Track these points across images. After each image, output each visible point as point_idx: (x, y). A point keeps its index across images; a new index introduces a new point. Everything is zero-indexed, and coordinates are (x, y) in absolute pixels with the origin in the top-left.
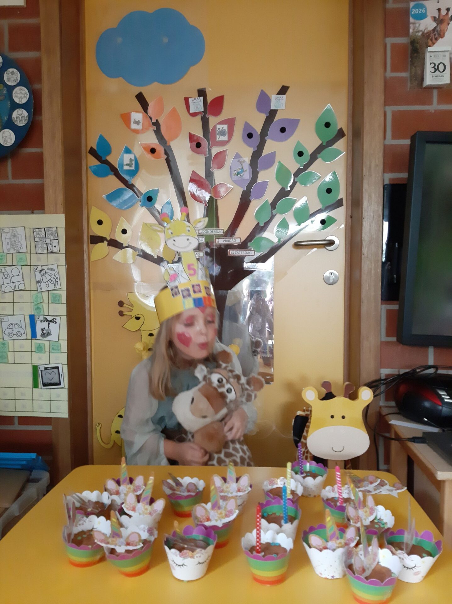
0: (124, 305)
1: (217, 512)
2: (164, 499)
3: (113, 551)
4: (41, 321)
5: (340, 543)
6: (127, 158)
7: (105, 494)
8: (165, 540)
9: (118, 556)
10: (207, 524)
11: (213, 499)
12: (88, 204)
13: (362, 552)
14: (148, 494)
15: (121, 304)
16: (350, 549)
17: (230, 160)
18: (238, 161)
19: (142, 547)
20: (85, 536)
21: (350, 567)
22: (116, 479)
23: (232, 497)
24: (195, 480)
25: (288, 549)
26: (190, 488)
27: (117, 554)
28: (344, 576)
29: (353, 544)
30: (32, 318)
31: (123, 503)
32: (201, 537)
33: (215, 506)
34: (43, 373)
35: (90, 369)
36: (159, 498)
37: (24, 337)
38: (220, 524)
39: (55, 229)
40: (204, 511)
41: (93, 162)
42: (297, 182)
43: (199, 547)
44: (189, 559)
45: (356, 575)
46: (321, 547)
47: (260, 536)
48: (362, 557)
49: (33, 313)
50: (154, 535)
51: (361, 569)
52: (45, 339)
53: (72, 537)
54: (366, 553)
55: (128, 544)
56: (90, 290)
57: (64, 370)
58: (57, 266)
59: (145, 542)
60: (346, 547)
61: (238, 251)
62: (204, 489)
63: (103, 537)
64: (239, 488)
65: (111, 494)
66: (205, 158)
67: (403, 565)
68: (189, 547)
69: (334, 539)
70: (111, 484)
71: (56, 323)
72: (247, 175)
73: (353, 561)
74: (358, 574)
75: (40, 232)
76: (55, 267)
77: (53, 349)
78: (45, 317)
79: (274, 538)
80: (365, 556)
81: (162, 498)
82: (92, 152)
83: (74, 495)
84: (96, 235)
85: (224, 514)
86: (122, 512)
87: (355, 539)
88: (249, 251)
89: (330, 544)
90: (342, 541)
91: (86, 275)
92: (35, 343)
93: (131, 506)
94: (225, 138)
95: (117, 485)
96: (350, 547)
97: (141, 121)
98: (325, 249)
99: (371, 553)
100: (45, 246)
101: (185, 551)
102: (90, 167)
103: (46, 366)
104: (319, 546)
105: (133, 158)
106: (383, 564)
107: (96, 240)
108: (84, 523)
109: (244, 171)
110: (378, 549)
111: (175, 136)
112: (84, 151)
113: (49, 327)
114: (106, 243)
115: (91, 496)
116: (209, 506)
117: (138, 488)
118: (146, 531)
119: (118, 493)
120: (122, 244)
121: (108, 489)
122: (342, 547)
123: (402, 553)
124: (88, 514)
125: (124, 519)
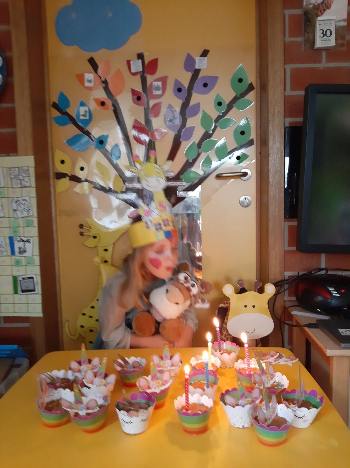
0: (84, 227)
1: (156, 382)
2: (115, 375)
3: (77, 415)
4: (18, 241)
5: (248, 401)
6: (82, 110)
7: (70, 372)
8: (116, 404)
9: (80, 418)
10: (149, 391)
11: (152, 372)
12: (52, 147)
13: (264, 407)
14: (103, 370)
15: (81, 226)
16: (255, 405)
17: (164, 110)
18: (171, 111)
19: (99, 411)
20: (54, 404)
21: (256, 418)
22: (78, 360)
23: (168, 371)
24: (138, 359)
25: (209, 407)
26: (135, 365)
27: (80, 416)
28: (252, 425)
29: (258, 402)
30: (11, 239)
31: (83, 379)
32: (144, 401)
33: (154, 378)
34: (21, 281)
35: (59, 278)
36: (111, 373)
37: (5, 254)
38: (158, 391)
39: (26, 168)
40: (146, 381)
41: (55, 113)
42: (217, 127)
43: (141, 408)
44: (135, 418)
45: (260, 423)
46: (234, 405)
47: (188, 398)
48: (265, 411)
49: (12, 236)
50: (107, 401)
51: (264, 420)
52: (22, 255)
53: (45, 405)
54: (268, 407)
55: (88, 409)
56: (56, 215)
57: (38, 279)
58: (30, 197)
59: (101, 407)
60: (253, 403)
61: (173, 182)
62: (146, 365)
63: (68, 405)
64: (172, 364)
65: (74, 372)
66: (145, 109)
67: (295, 415)
68: (135, 409)
69: (244, 398)
70: (74, 365)
71: (30, 242)
72: (178, 122)
73: (258, 414)
74: (261, 423)
75: (15, 171)
76: (27, 198)
77: (29, 263)
78: (22, 238)
79: (199, 400)
80: (267, 410)
81: (114, 374)
82: (55, 106)
83: (46, 374)
84: (60, 172)
85: (161, 383)
86: (83, 385)
87: (260, 397)
88: (181, 182)
89: (241, 402)
90: (250, 399)
91: (53, 204)
92: (15, 259)
93: (90, 380)
94: (160, 92)
95: (79, 365)
96: (256, 404)
97: (93, 80)
98: (240, 180)
99: (271, 407)
100: (19, 181)
101: (131, 412)
102: (54, 118)
103: (24, 277)
104: (232, 404)
105: (87, 110)
106: (280, 415)
107: (60, 176)
108: (54, 395)
109: (175, 118)
110: (277, 404)
111: (120, 92)
112: (48, 105)
113: (24, 246)
114: (68, 178)
115: (59, 374)
116: (149, 378)
117: (95, 367)
118: (102, 398)
119: (79, 371)
120: (80, 179)
121: (72, 368)
122: (250, 404)
123: (294, 406)
124: (56, 388)
125: (84, 390)
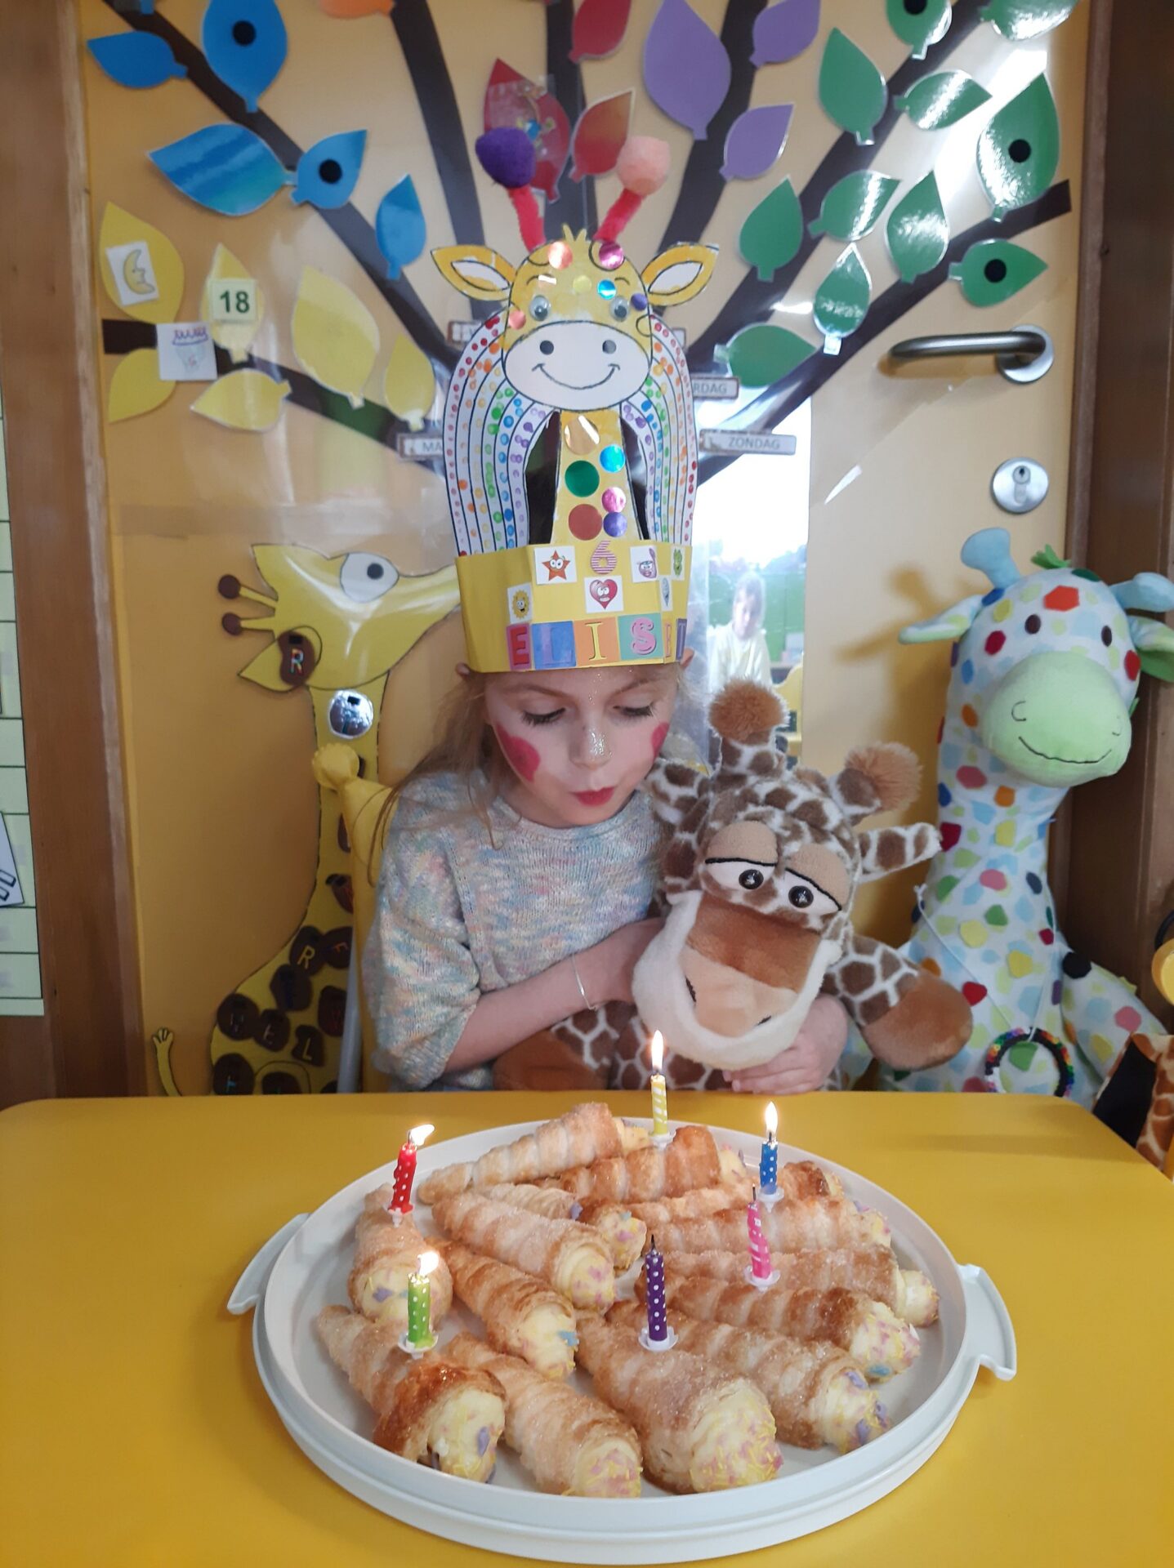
0: (243, 592)
12: (88, 193)
15: (229, 587)
35: (123, 835)
41: (103, 21)
42: (898, 115)
56: (107, 530)
66: (550, 11)
84: (127, 318)
88: (718, 383)
91: (92, 477)
98: (999, 377)
102: (94, 44)
107: (126, 336)
120: (225, 353)
